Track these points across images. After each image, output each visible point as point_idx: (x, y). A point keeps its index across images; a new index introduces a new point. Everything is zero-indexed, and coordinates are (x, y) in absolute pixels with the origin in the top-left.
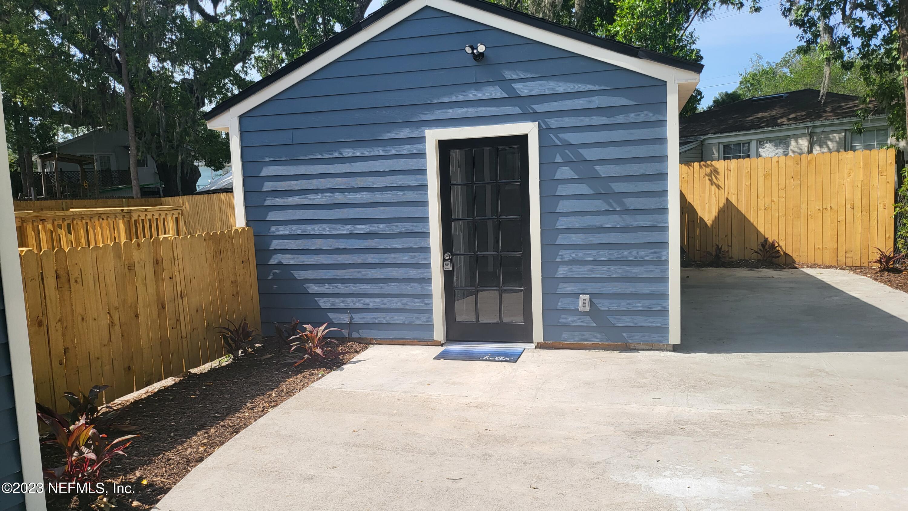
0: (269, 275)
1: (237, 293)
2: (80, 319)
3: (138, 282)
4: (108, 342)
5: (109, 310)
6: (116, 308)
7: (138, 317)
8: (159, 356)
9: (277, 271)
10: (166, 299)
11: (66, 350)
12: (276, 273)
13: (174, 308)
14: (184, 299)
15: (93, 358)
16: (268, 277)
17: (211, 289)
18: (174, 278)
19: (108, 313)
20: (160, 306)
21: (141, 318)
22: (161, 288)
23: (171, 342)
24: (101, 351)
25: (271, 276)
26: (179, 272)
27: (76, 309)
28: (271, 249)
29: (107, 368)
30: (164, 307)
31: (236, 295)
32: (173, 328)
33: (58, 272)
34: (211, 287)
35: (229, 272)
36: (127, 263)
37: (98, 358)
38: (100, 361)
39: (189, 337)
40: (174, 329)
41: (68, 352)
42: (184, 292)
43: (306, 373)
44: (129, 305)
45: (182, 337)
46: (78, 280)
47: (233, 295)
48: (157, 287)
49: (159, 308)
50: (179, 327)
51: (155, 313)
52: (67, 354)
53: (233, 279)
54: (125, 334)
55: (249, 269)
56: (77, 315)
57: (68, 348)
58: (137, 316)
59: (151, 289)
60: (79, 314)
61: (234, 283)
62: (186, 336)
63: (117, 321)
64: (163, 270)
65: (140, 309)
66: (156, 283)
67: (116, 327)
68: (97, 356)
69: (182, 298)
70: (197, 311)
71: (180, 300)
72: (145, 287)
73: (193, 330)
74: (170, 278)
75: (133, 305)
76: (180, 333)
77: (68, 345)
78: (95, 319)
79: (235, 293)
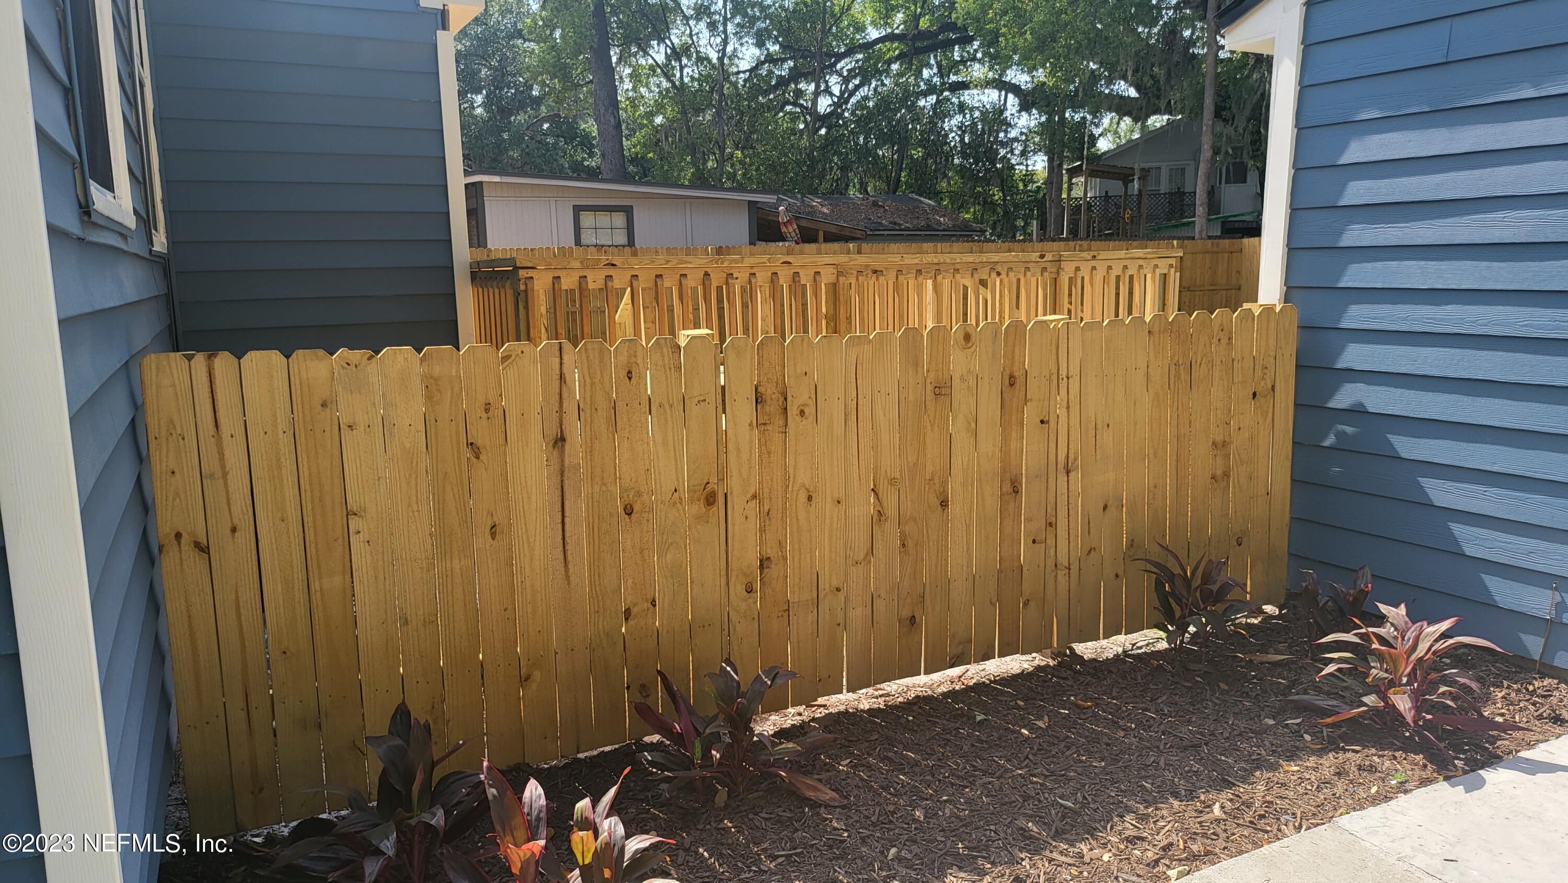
0: (1325, 436)
1: (1226, 475)
2: (803, 497)
3: (957, 426)
4: (867, 554)
5: (875, 486)
6: (892, 481)
7: (947, 506)
8: (991, 603)
9: (1349, 429)
10: (1024, 472)
11: (764, 563)
12: (1344, 432)
13: (1044, 495)
14: (1072, 475)
15: (827, 586)
16: (1322, 440)
17: (1151, 456)
18: (1053, 423)
19: (873, 490)
20: (1008, 487)
21: (954, 508)
22: (1013, 445)
23: (1025, 570)
24: (846, 574)
25: (1329, 441)
26: (1068, 408)
27: (795, 475)
28: (1340, 365)
29: (858, 614)
30: (1016, 491)
31: (1221, 479)
32: (1034, 542)
33: (760, 389)
34: (1151, 452)
35: (1209, 420)
36: (932, 377)
37: (838, 590)
38: (841, 595)
39: (1074, 567)
40: (1036, 545)
41: (768, 567)
42: (1076, 459)
43: (1353, 757)
44: (928, 477)
45: (1056, 566)
46: (807, 411)
47: (1213, 478)
48: (1006, 440)
49: (1004, 490)
50: (1050, 541)
51: (992, 502)
52: (766, 571)
53: (1219, 438)
54: (910, 544)
55: (1270, 415)
56: (796, 488)
57: (768, 559)
58: (944, 504)
59: (989, 443)
60: (803, 485)
61: (1220, 446)
62: (1067, 565)
63: (891, 510)
64: (1026, 401)
65: (954, 488)
66: (1004, 431)
67: (888, 524)
68: (835, 583)
69: (1068, 472)
70: (1105, 508)
71: (1062, 478)
72: (972, 439)
73: (1090, 552)
74: (1042, 422)
75: (936, 478)
76: (1053, 553)
77: (769, 551)
78: (839, 502)
79: (1219, 472)
